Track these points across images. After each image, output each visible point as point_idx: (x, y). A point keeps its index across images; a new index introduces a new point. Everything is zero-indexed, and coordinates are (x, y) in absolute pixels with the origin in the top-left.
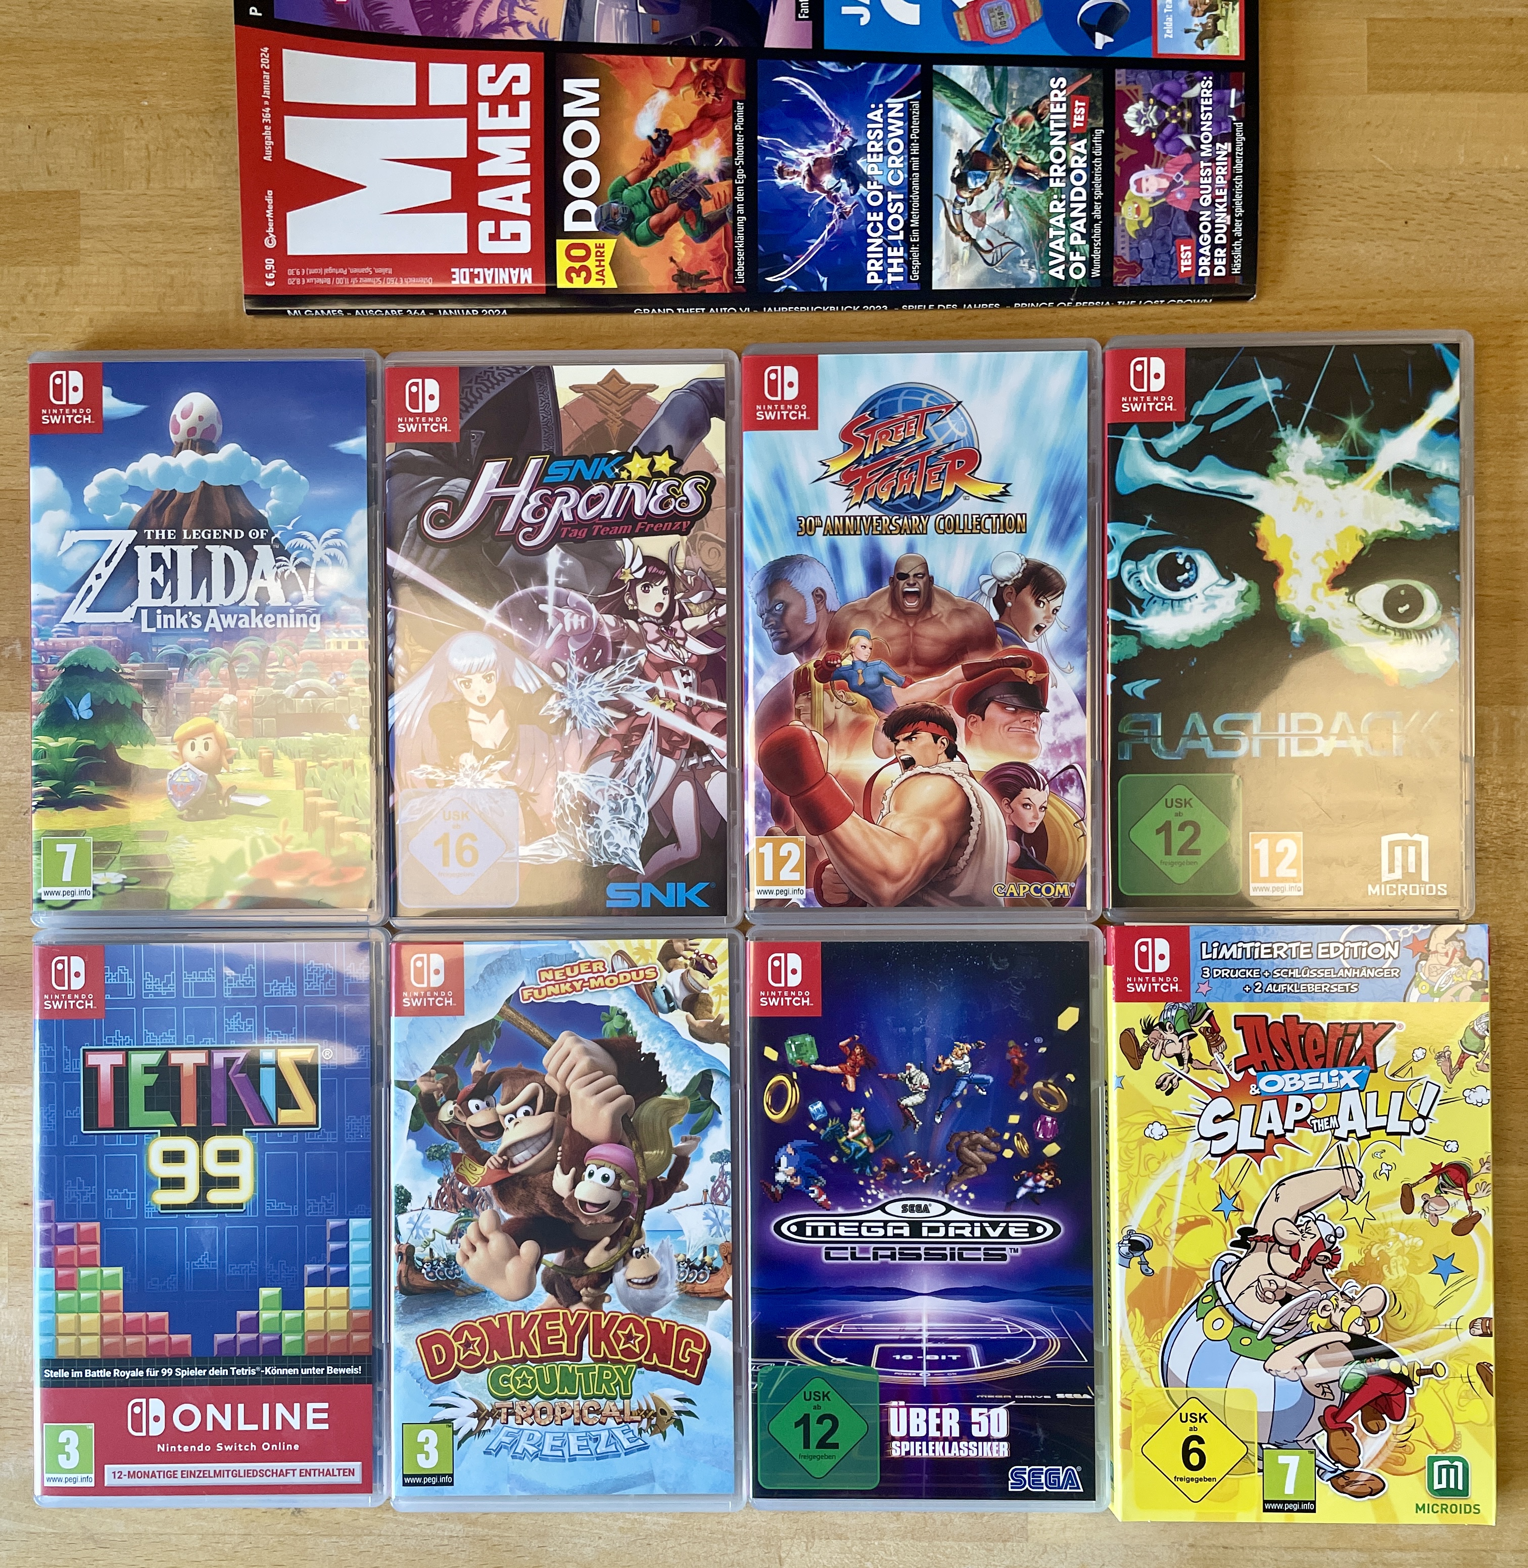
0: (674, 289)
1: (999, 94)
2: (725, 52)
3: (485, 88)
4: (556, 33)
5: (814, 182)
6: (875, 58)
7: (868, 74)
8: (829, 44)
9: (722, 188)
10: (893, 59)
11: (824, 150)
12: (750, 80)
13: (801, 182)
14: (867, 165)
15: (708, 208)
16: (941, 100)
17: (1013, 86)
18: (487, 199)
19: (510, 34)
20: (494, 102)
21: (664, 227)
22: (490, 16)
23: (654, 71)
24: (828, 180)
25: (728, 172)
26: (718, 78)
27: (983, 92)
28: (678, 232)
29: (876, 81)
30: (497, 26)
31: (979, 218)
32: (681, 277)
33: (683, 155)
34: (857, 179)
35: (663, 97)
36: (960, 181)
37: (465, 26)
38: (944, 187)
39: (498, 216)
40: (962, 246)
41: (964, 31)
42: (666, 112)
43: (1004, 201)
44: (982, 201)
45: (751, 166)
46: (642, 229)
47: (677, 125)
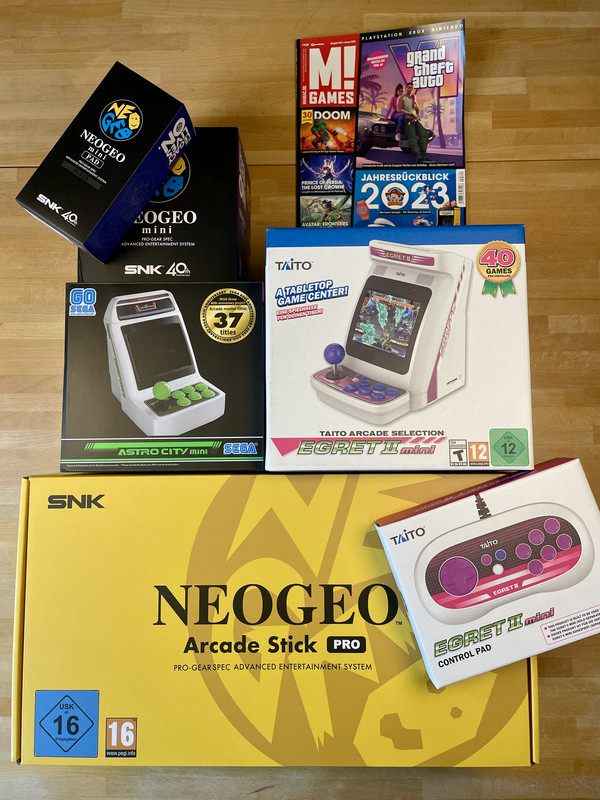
0: (301, 136)
1: (345, 210)
2: (355, 148)
3: (348, 93)
4: (360, 110)
5: (325, 169)
6: (354, 182)
7: (349, 180)
8: (357, 172)
9: (324, 147)
10: (353, 186)
11: (332, 171)
12: (349, 154)
13: (325, 166)
14: (329, 181)
15: (319, 144)
16: (343, 197)
17: (346, 213)
18: (322, 94)
19: (360, 99)
20: (345, 95)
21: (315, 134)
22: (365, 94)
23: (351, 132)
24: (325, 172)
25: (327, 148)
26: (350, 146)
27: (345, 207)
28: (314, 137)
29: (348, 182)
30: (362, 96)
31: (316, 206)
32: (304, 139)
33: (331, 138)
34: (326, 178)
35: (345, 134)
36: (325, 202)
37: (363, 89)
38: (323, 199)
39: (318, 96)
40: (310, 203)
41: (359, 202)
42: (341, 134)
43: (320, 212)
44: (320, 207)
45: (329, 154)
46: (315, 129)
47: (339, 137)
